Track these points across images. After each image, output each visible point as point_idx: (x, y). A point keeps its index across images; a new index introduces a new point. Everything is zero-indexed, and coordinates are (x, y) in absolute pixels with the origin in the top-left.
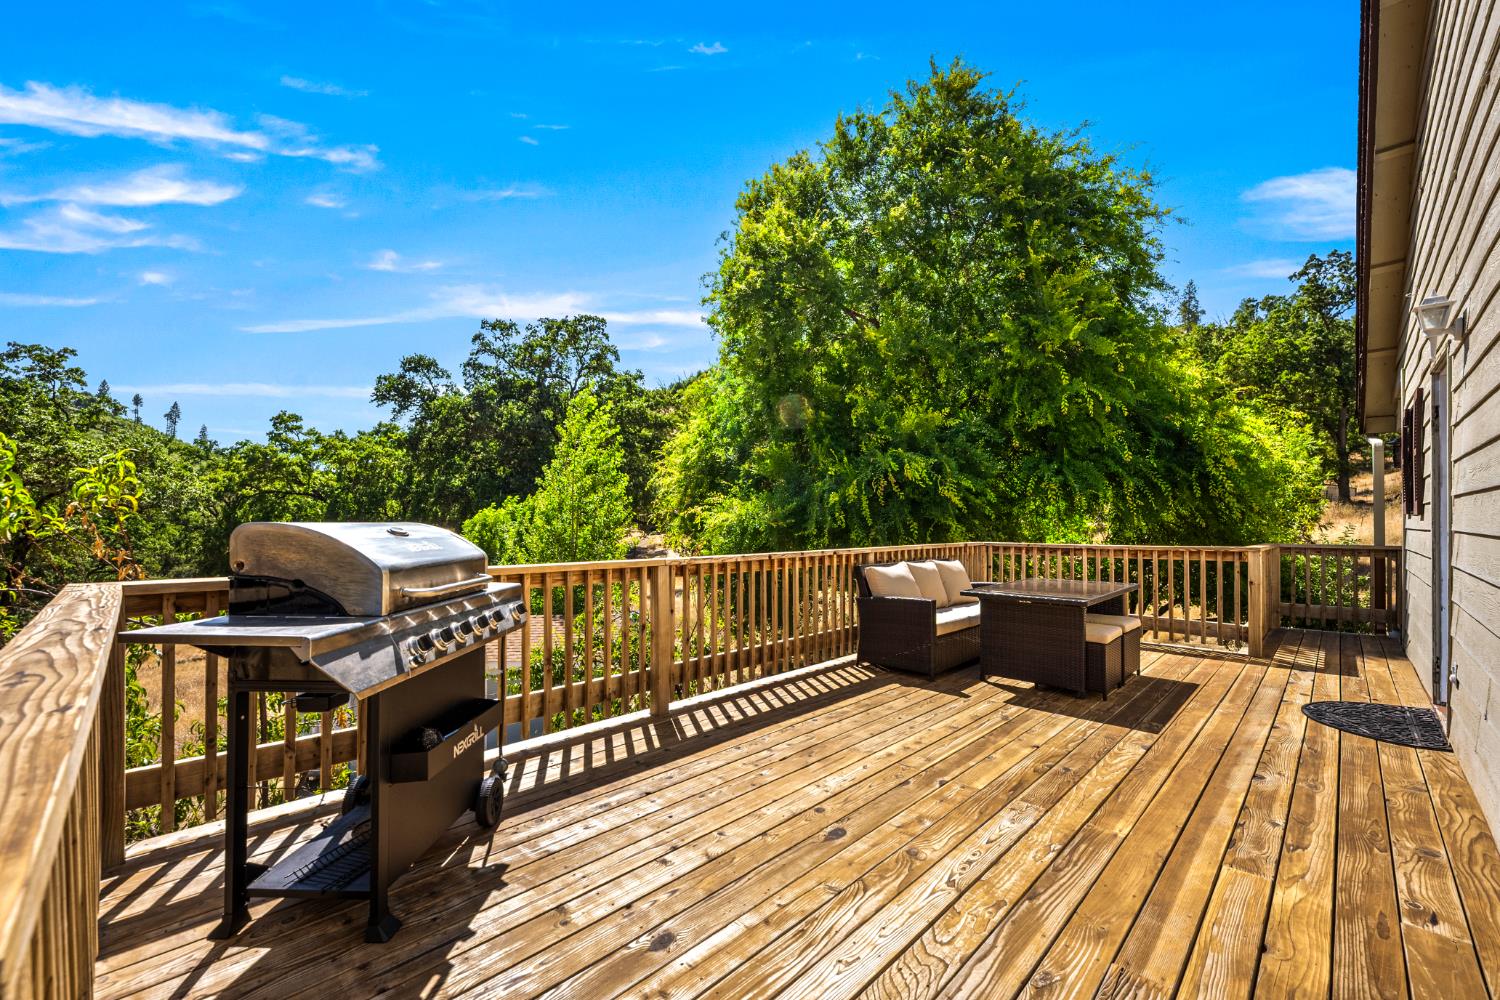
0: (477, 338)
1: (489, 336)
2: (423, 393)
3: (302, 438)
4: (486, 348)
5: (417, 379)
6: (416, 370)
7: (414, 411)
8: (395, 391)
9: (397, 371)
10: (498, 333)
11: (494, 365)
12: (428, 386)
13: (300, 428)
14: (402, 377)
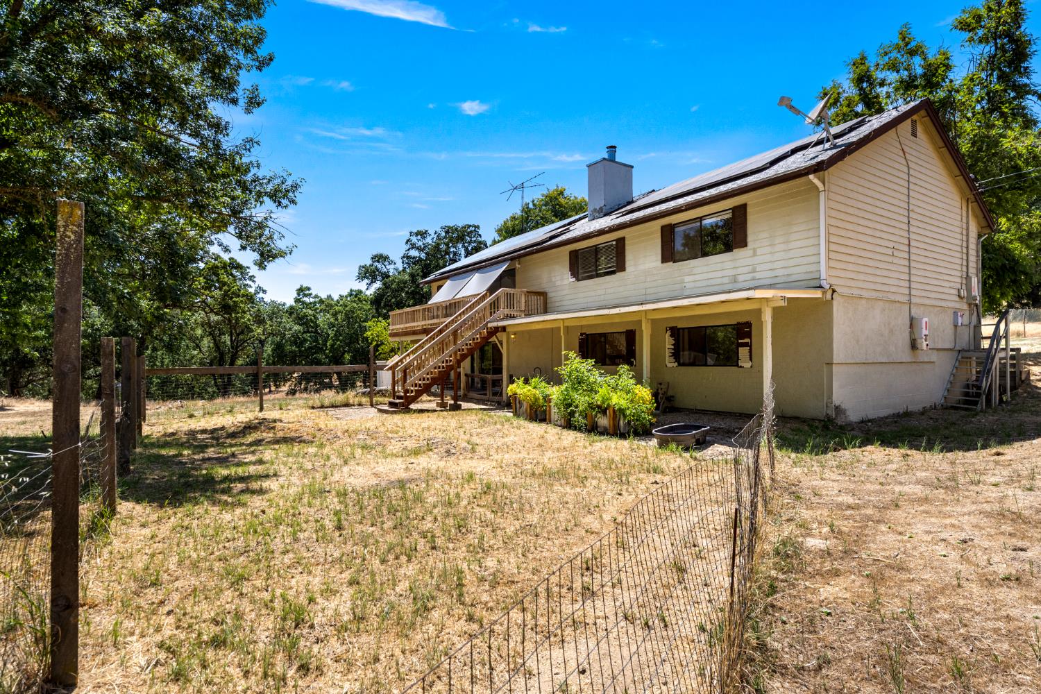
0: (408, 241)
1: (414, 239)
2: (382, 274)
3: (312, 300)
4: (413, 246)
5: (379, 266)
6: (378, 262)
7: (378, 285)
8: (368, 273)
9: (368, 262)
10: (419, 237)
11: (418, 255)
12: (384, 270)
13: (310, 294)
14: (372, 265)
